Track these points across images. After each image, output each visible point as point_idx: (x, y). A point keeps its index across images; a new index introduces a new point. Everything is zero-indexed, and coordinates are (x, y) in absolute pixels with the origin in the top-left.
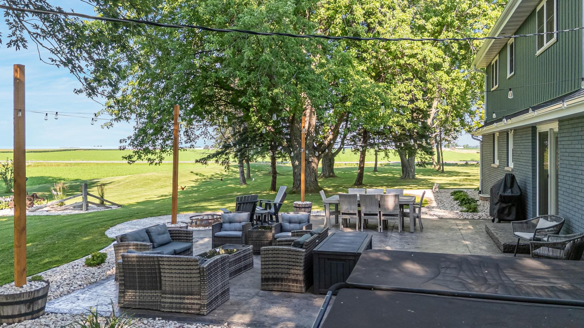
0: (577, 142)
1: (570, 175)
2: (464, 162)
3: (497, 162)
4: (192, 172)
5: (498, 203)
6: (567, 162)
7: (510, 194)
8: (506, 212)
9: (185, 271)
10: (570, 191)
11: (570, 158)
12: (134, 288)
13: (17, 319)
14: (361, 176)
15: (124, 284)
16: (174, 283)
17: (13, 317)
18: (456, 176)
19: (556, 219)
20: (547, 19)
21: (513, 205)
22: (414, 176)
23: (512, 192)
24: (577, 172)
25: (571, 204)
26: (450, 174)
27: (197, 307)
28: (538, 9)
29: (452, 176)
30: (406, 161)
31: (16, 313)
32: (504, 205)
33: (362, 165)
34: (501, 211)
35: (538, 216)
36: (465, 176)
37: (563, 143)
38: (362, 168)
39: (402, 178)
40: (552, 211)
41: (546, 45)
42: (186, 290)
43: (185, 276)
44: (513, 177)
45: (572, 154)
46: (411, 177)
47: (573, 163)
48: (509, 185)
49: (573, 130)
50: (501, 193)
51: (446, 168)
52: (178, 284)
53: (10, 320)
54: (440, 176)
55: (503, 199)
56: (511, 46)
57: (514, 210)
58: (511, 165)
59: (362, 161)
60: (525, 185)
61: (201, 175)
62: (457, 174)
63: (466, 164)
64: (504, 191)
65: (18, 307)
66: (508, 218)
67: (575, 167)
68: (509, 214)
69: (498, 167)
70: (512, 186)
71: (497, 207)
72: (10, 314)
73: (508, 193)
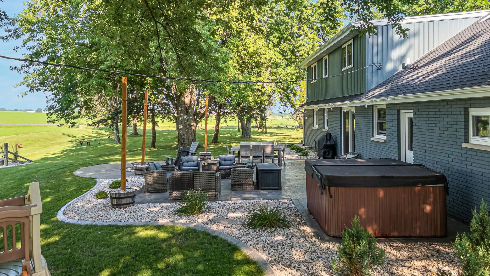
0: (363, 117)
1: (361, 133)
2: (277, 126)
3: (316, 127)
4: (64, 134)
5: (322, 149)
6: (359, 127)
7: (329, 144)
8: (327, 153)
9: (208, 179)
10: (361, 140)
11: (361, 125)
12: (177, 189)
13: (128, 206)
14: (216, 136)
15: (172, 188)
16: (201, 185)
17: (126, 204)
18: (276, 135)
19: (353, 154)
20: (348, 54)
21: (331, 150)
22: (250, 136)
23: (330, 143)
24: (364, 131)
25: (362, 146)
26: (272, 134)
27: (214, 195)
28: (343, 47)
29: (274, 136)
30: (245, 125)
31: (128, 202)
32: (326, 150)
33: (218, 128)
34: (324, 153)
35: (343, 154)
36: (282, 136)
37: (357, 117)
38: (217, 131)
39: (242, 137)
40: (351, 150)
41: (347, 67)
42: (208, 188)
43: (208, 181)
44: (330, 134)
45: (362, 123)
46: (248, 137)
47: (362, 127)
48: (328, 139)
49: (362, 112)
50: (324, 143)
51: (268, 130)
52: (204, 185)
53: (125, 206)
54: (265, 136)
55: (326, 147)
56: (326, 60)
57: (331, 152)
58: (327, 128)
59: (218, 125)
60: (336, 139)
61: (73, 137)
62: (276, 134)
63: (278, 128)
64: (326, 142)
65: (129, 199)
66: (328, 157)
67: (363, 129)
68: (328, 155)
69: (318, 129)
70: (330, 140)
71: (322, 151)
72: (125, 203)
73: (328, 143)
